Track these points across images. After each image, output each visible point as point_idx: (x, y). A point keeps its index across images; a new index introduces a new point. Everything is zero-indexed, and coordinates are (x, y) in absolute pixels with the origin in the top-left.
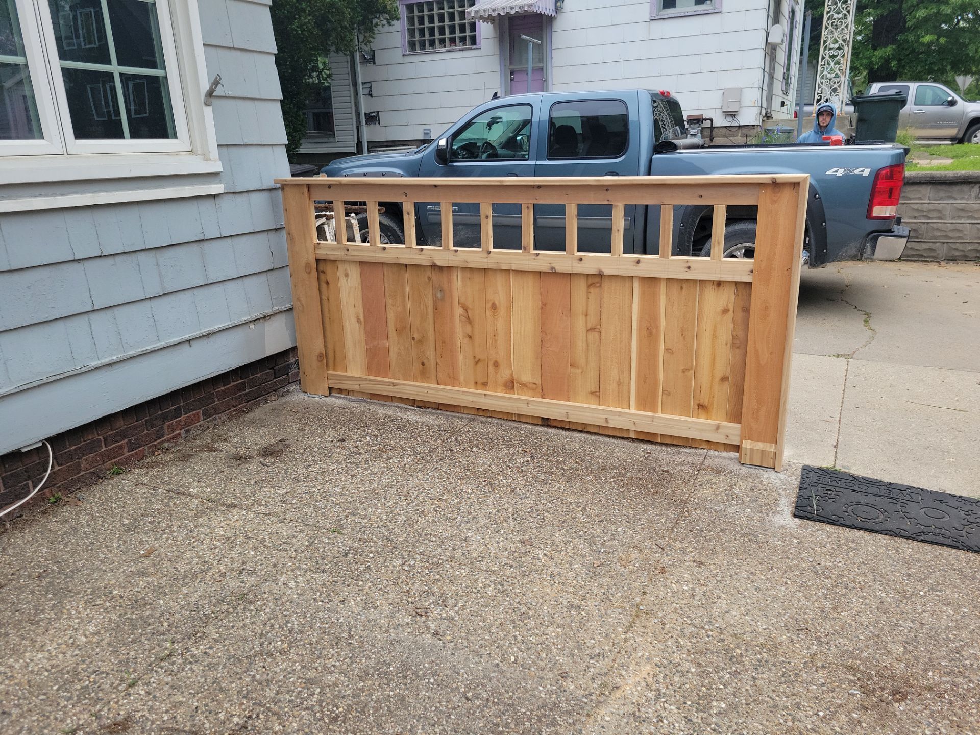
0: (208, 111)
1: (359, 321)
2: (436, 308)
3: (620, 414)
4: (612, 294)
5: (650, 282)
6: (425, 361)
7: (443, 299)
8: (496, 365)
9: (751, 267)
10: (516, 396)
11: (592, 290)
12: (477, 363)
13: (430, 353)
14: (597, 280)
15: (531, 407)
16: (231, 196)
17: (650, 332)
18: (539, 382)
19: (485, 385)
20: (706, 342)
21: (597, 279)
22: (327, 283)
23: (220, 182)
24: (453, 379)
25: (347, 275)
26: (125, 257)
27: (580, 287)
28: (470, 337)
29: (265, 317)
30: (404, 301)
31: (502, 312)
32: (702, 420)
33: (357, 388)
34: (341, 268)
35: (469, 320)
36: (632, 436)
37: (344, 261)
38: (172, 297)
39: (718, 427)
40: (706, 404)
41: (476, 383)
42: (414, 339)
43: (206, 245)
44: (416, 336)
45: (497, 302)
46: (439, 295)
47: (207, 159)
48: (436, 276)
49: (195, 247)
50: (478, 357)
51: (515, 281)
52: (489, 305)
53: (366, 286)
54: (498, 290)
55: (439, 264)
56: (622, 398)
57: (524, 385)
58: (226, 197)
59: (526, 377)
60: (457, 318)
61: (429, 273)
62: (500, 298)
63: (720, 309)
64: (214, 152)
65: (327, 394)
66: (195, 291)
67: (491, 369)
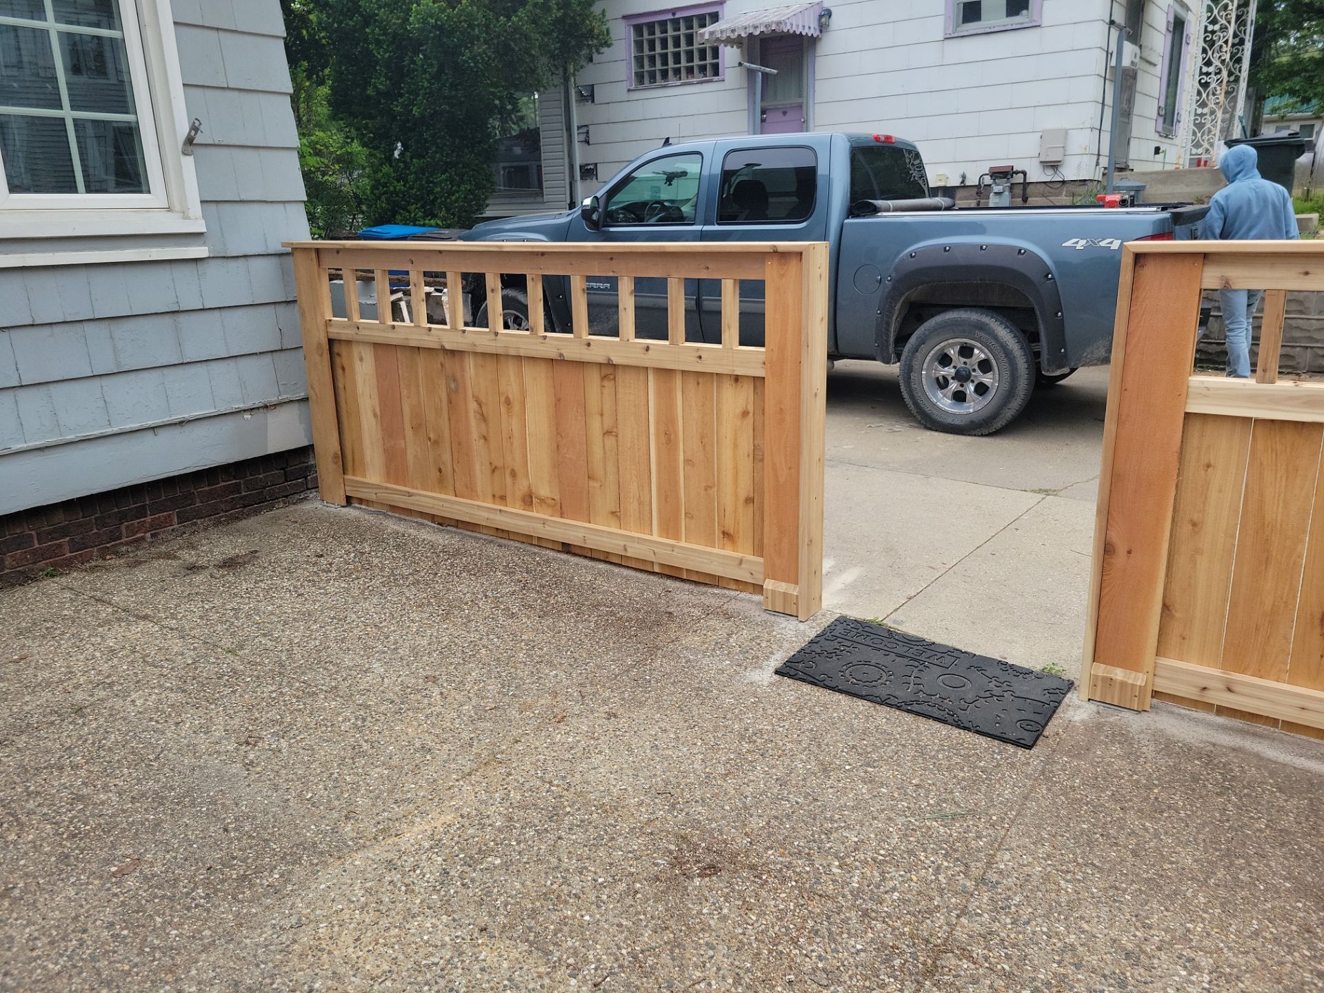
0: (188, 163)
1: (375, 415)
2: (450, 402)
3: (640, 540)
4: (628, 387)
5: (665, 373)
6: (442, 467)
7: (457, 390)
8: (513, 474)
9: (763, 358)
10: (534, 514)
11: (606, 383)
12: (493, 471)
13: (447, 457)
14: (609, 371)
15: (547, 528)
16: (219, 262)
17: (668, 438)
18: (557, 498)
19: (503, 498)
20: (727, 453)
21: (609, 369)
22: (343, 369)
23: (204, 244)
24: (471, 491)
25: (361, 359)
26: (67, 327)
27: (594, 377)
28: (485, 438)
29: (266, 407)
30: (418, 392)
31: (516, 408)
32: (728, 552)
33: (373, 497)
34: (356, 350)
35: (483, 418)
36: (657, 570)
37: (358, 342)
38: (132, 376)
39: (741, 562)
40: (731, 531)
41: (494, 496)
42: (430, 439)
43: (182, 318)
44: (432, 436)
45: (511, 397)
46: (453, 386)
47: (185, 216)
48: (448, 363)
49: (167, 320)
50: (495, 464)
51: (528, 371)
52: (503, 399)
53: (381, 374)
54: (510, 379)
55: (448, 347)
56: (644, 521)
57: (542, 501)
58: (212, 262)
59: (544, 491)
60: (471, 414)
61: (441, 358)
62: (513, 391)
63: (739, 411)
64: (195, 208)
65: (344, 503)
66: (166, 371)
67: (509, 480)
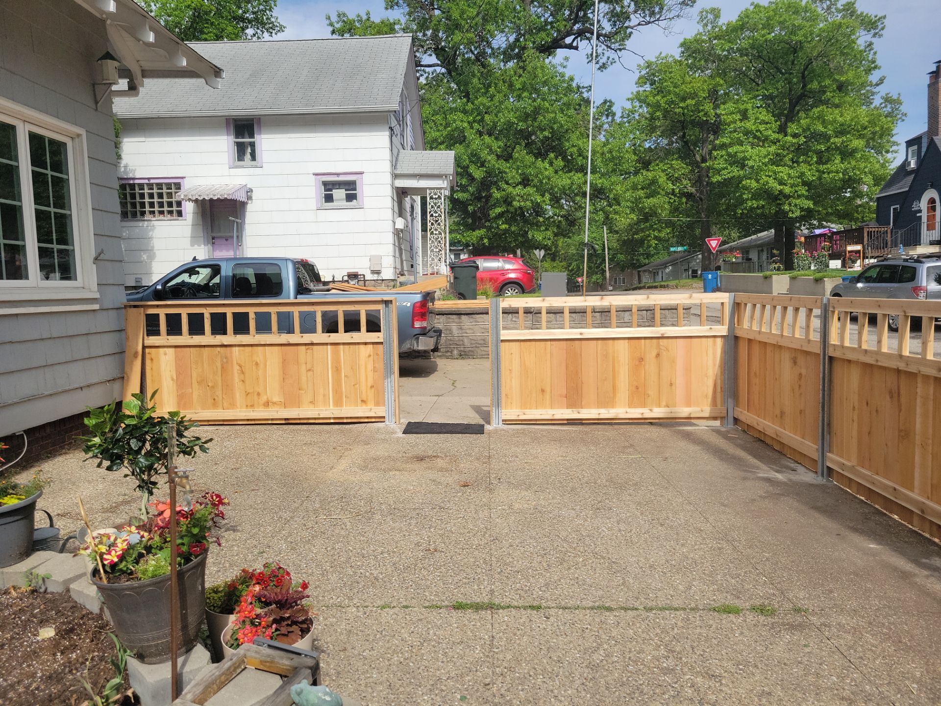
1: (173, 379)
2: (222, 368)
3: (325, 411)
4: (318, 351)
5: (336, 344)
6: (216, 398)
7: (227, 362)
8: (259, 394)
9: (380, 336)
10: (270, 409)
11: (308, 351)
12: (247, 395)
13: (219, 393)
15: (279, 413)
17: (337, 370)
18: (283, 400)
19: (252, 406)
20: (363, 371)
21: (311, 345)
22: (152, 360)
24: (233, 405)
25: (165, 354)
27: (302, 350)
28: (243, 381)
30: (203, 366)
31: (262, 366)
32: (364, 408)
34: (162, 350)
35: (243, 373)
37: (164, 346)
39: (371, 410)
40: (365, 399)
41: (247, 405)
42: (208, 386)
44: (210, 384)
45: (258, 361)
46: (225, 360)
48: (223, 351)
50: (248, 391)
51: (269, 350)
52: (254, 363)
53: (179, 359)
54: (259, 355)
55: (225, 344)
56: (326, 403)
57: (274, 403)
59: (275, 399)
60: (236, 372)
61: (219, 349)
62: (260, 359)
63: (367, 355)
67: (256, 397)
